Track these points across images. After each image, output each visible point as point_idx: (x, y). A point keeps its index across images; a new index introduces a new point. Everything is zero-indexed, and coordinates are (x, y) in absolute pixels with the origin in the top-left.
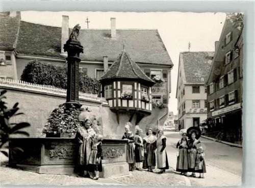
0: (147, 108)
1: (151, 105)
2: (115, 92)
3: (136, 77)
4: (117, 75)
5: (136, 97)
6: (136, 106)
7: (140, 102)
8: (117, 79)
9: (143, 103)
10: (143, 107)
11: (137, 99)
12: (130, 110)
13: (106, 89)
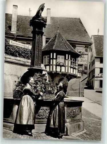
0: (74, 73)
1: (77, 70)
2: (51, 60)
3: (68, 50)
4: (54, 48)
5: (67, 65)
6: (67, 71)
7: (69, 68)
8: (53, 51)
9: (72, 69)
10: (72, 72)
11: (68, 66)
12: (62, 74)
13: (45, 58)
